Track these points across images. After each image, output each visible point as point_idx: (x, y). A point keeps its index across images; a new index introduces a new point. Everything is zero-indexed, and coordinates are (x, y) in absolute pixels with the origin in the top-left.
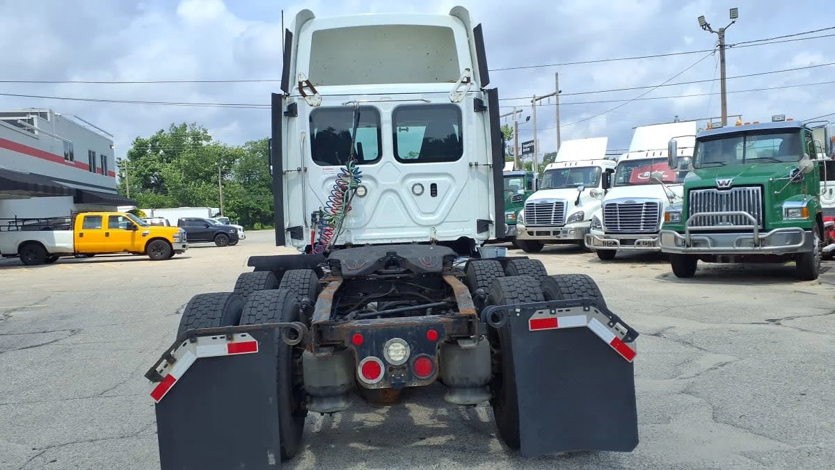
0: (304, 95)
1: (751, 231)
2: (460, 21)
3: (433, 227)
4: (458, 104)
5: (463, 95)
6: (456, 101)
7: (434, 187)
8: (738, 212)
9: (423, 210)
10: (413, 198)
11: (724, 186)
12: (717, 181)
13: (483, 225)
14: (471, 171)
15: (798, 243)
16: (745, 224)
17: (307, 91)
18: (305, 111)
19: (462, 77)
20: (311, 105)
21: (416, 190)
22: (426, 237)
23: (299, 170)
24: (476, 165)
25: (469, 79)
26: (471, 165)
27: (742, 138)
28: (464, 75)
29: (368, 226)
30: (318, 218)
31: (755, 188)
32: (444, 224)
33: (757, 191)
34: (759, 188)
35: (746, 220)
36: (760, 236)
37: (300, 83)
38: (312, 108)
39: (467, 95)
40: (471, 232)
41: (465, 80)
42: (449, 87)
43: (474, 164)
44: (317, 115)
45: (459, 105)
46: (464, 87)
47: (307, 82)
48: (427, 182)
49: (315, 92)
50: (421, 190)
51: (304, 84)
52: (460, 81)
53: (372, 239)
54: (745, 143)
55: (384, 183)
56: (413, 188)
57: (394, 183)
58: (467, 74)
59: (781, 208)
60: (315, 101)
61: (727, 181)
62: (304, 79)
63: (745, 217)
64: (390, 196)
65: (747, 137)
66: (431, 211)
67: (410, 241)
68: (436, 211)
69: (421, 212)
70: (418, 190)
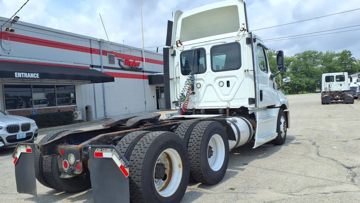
0: (178, 46)
3: (228, 102)
4: (239, 41)
5: (241, 37)
6: (237, 40)
7: (228, 82)
10: (219, 88)
13: (251, 101)
14: (245, 74)
18: (178, 53)
19: (240, 28)
20: (180, 50)
22: (225, 106)
23: (177, 78)
24: (248, 71)
25: (244, 29)
26: (245, 71)
29: (201, 101)
32: (234, 100)
37: (177, 42)
38: (181, 52)
39: (243, 37)
40: (246, 104)
41: (242, 29)
42: (235, 34)
43: (246, 70)
44: (183, 53)
46: (242, 33)
47: (179, 41)
48: (225, 80)
49: (181, 44)
50: (223, 84)
51: (178, 42)
52: (239, 30)
55: (208, 82)
56: (219, 83)
57: (211, 82)
58: (243, 26)
60: (181, 48)
62: (177, 40)
64: (210, 87)
66: (228, 94)
67: (219, 108)
68: (229, 94)
69: (224, 95)
70: (221, 84)
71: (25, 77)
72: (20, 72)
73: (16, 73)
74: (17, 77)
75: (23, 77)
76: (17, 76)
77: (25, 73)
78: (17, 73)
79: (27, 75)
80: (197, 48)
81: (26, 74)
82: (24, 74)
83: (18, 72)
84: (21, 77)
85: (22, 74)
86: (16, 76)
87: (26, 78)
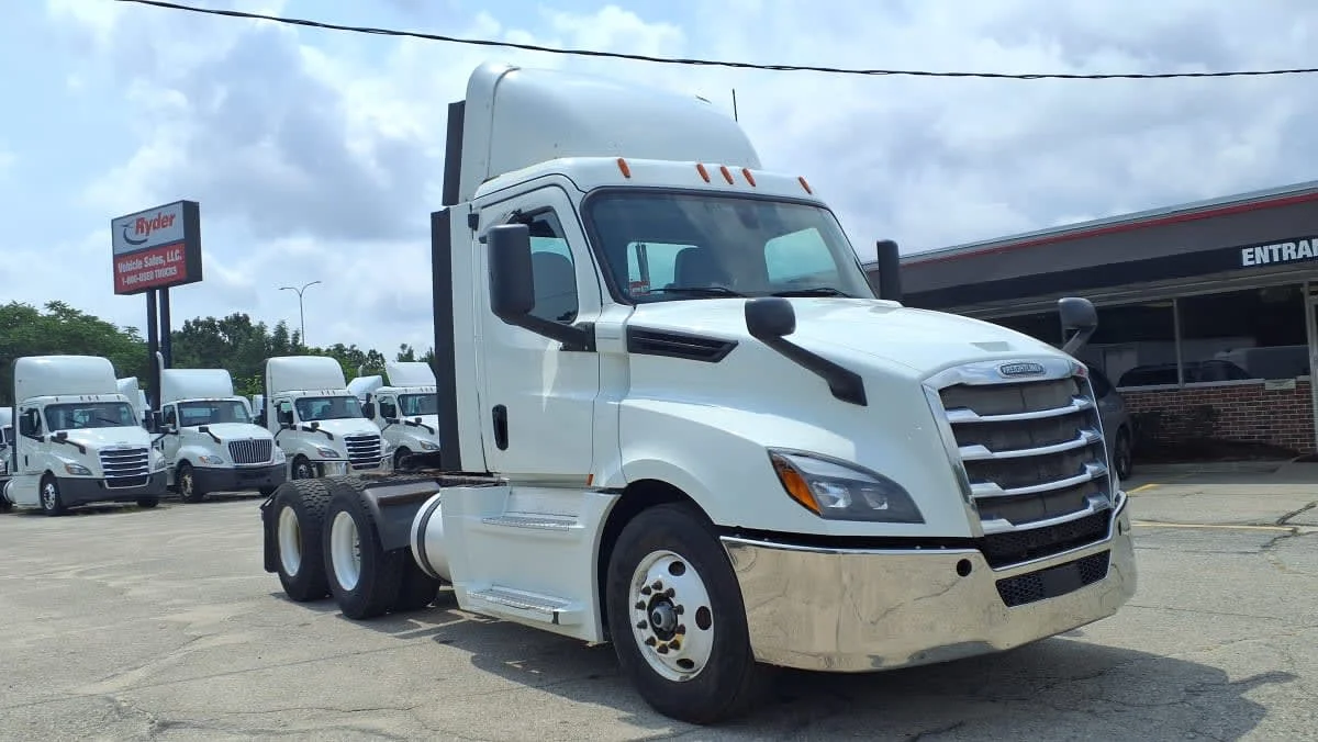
71: (1286, 258)
72: (1262, 245)
73: (1245, 252)
74: (1252, 263)
75: (1276, 259)
76: (1250, 260)
77: (1285, 246)
78: (1251, 250)
79: (1296, 250)
81: (1292, 245)
82: (1280, 251)
83: (1254, 246)
84: (1266, 260)
85: (1271, 252)
86: (1246, 263)
87: (1290, 261)
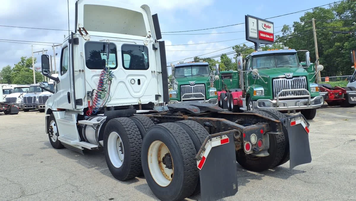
0: (82, 35)
1: (203, 100)
2: (144, 11)
3: (139, 98)
5: (149, 42)
6: (146, 44)
7: (139, 80)
8: (199, 93)
9: (135, 91)
10: (131, 85)
11: (192, 84)
12: (190, 82)
13: (157, 97)
14: (152, 75)
15: (216, 103)
16: (201, 97)
17: (83, 33)
18: (82, 42)
21: (132, 82)
22: (137, 103)
23: (80, 71)
24: (154, 72)
25: (150, 36)
26: (152, 72)
27: (191, 67)
28: (148, 34)
29: (113, 98)
30: (89, 94)
31: (203, 85)
32: (143, 97)
33: (203, 86)
34: (204, 85)
35: (201, 96)
36: (206, 101)
37: (80, 28)
38: (86, 41)
39: (150, 42)
40: (153, 100)
41: (149, 36)
42: (143, 38)
44: (88, 44)
45: (147, 46)
46: (148, 39)
47: (83, 28)
48: (136, 78)
49: (87, 33)
50: (134, 82)
51: (82, 29)
52: (147, 37)
53: (114, 104)
54: (192, 69)
55: (119, 78)
57: (123, 78)
58: (150, 34)
59: (209, 92)
60: (87, 38)
61: (193, 82)
62: (81, 26)
63: (201, 95)
64: (122, 84)
65: (192, 67)
66: (138, 91)
67: (130, 104)
68: (140, 91)
69: (134, 92)
70: (133, 82)
80: (111, 42)
